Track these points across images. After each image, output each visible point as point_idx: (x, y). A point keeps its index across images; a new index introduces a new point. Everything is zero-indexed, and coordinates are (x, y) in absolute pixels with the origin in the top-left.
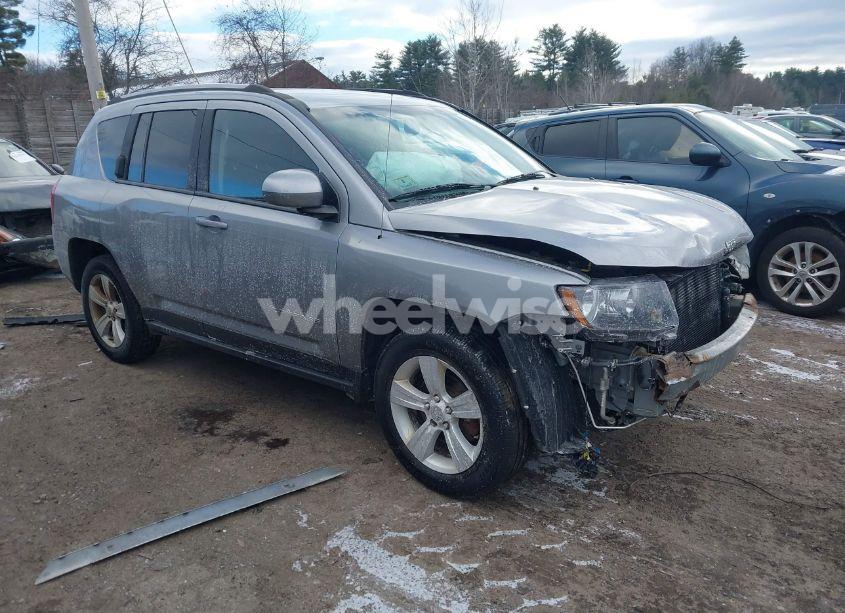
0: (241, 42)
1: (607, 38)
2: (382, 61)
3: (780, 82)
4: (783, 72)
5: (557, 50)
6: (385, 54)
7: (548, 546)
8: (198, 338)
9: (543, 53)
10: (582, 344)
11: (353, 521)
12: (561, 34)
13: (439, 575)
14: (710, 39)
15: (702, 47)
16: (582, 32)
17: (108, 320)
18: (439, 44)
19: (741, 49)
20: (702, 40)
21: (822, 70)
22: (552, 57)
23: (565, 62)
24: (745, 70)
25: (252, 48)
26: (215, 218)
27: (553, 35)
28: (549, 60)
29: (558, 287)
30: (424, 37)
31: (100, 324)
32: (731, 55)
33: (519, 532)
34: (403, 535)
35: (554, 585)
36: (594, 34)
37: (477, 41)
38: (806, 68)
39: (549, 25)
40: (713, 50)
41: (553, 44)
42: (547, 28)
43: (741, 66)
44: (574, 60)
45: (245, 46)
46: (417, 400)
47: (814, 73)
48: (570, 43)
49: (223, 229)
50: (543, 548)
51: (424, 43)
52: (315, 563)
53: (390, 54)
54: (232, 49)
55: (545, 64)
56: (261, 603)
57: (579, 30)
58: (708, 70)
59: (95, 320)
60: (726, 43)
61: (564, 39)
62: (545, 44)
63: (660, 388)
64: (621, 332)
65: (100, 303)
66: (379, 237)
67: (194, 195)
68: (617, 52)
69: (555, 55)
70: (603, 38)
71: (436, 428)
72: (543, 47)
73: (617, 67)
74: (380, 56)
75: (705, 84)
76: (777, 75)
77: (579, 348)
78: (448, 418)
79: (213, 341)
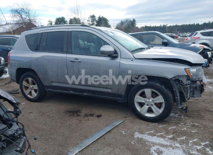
0: (17, 17)
1: (106, 18)
2: (50, 23)
3: (144, 29)
4: (144, 26)
5: (94, 21)
6: (50, 21)
7: (184, 129)
8: (66, 92)
9: (91, 21)
10: (190, 81)
11: (136, 131)
12: (95, 17)
13: (166, 139)
14: (129, 19)
15: (127, 21)
16: (100, 16)
17: (30, 90)
18: (64, 19)
19: (135, 21)
20: (127, 19)
21: (152, 26)
22: (93, 22)
23: (96, 23)
24: (136, 26)
25: (21, 18)
26: (76, 59)
27: (93, 17)
28: (92, 23)
29: (185, 69)
30: (60, 17)
31: (27, 92)
32: (133, 23)
33: (174, 127)
34: (150, 132)
35: (192, 137)
36: (103, 17)
37: (74, 18)
38: (149, 26)
39: (92, 15)
40: (129, 21)
41: (93, 19)
42: (91, 15)
43: (136, 25)
44: (98, 23)
45: (19, 17)
46: (142, 100)
47: (150, 27)
48: (97, 19)
49: (80, 62)
50: (182, 130)
51: (61, 18)
52: (136, 141)
53: (52, 21)
54: (15, 18)
55: (92, 24)
56: (132, 153)
57: (99, 16)
58: (129, 26)
59: (24, 91)
60: (132, 20)
61: (96, 18)
62: (91, 19)
63: (202, 90)
64: (197, 78)
65: (27, 86)
66: (132, 61)
67: (67, 53)
68: (108, 21)
69: (94, 22)
70: (105, 18)
71: (148, 106)
72: (91, 20)
73: (108, 25)
74: (49, 21)
75: (129, 29)
76: (143, 27)
77: (189, 82)
78: (152, 103)
79: (72, 92)
